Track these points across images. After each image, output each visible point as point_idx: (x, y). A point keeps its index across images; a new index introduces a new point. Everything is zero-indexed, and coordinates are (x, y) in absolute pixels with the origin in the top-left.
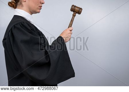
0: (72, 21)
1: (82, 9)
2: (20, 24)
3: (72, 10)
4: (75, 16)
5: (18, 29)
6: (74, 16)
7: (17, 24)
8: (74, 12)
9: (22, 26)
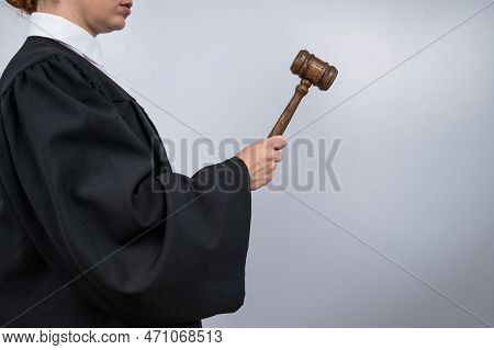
0: (290, 111)
1: (336, 72)
2: (45, 65)
3: (297, 69)
4: (305, 93)
5: (38, 85)
6: (301, 93)
7: (32, 67)
8: (303, 76)
9: (50, 71)
